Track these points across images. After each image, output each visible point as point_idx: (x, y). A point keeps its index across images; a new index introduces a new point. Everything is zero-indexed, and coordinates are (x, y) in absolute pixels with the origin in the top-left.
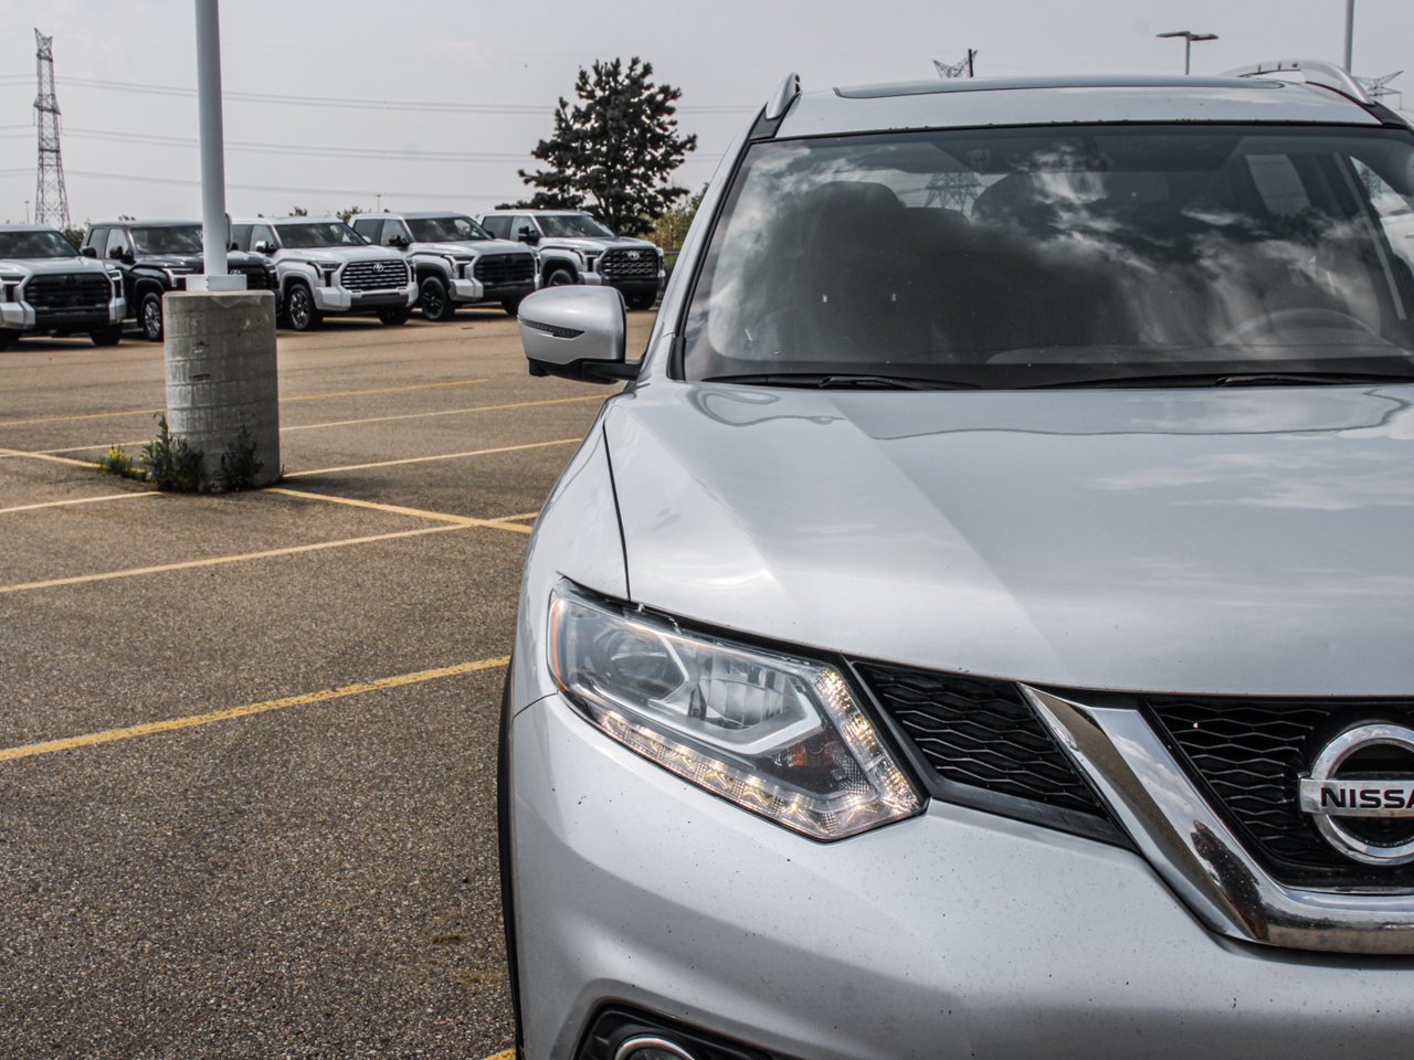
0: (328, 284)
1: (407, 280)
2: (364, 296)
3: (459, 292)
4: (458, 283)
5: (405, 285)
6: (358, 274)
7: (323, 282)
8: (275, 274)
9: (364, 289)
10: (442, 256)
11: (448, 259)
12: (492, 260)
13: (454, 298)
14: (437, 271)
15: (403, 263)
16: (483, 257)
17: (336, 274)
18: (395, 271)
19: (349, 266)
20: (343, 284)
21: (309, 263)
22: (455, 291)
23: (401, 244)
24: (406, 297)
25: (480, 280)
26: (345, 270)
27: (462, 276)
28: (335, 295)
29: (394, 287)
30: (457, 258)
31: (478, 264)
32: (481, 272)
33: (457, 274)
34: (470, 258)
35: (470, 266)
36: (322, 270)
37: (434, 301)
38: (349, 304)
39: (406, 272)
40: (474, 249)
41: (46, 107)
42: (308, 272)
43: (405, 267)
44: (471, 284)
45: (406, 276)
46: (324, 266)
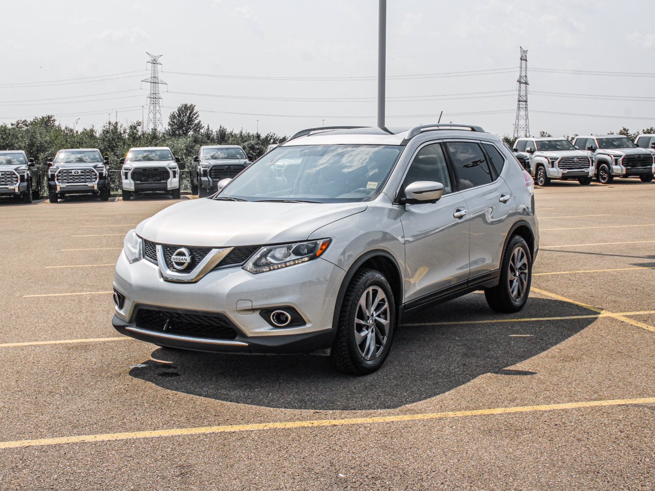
0: (553, 166)
1: (589, 166)
2: (568, 172)
3: (614, 171)
4: (614, 167)
5: (588, 168)
6: (565, 163)
7: (551, 166)
8: (529, 162)
9: (568, 169)
10: (608, 155)
11: (610, 156)
12: (630, 157)
13: (613, 174)
14: (606, 162)
15: (587, 158)
16: (627, 155)
17: (556, 162)
18: (585, 161)
19: (562, 159)
20: (559, 167)
21: (546, 158)
22: (613, 172)
23: (592, 149)
24: (588, 173)
25: (624, 166)
26: (560, 161)
27: (616, 164)
28: (555, 172)
29: (583, 168)
30: (614, 156)
31: (624, 159)
32: (625, 162)
33: (614, 163)
34: (621, 156)
35: (620, 159)
36: (550, 161)
37: (604, 175)
38: (561, 175)
39: (589, 162)
40: (622, 152)
41: (523, 81)
42: (545, 161)
43: (588, 160)
44: (620, 168)
45: (589, 164)
46: (551, 159)
